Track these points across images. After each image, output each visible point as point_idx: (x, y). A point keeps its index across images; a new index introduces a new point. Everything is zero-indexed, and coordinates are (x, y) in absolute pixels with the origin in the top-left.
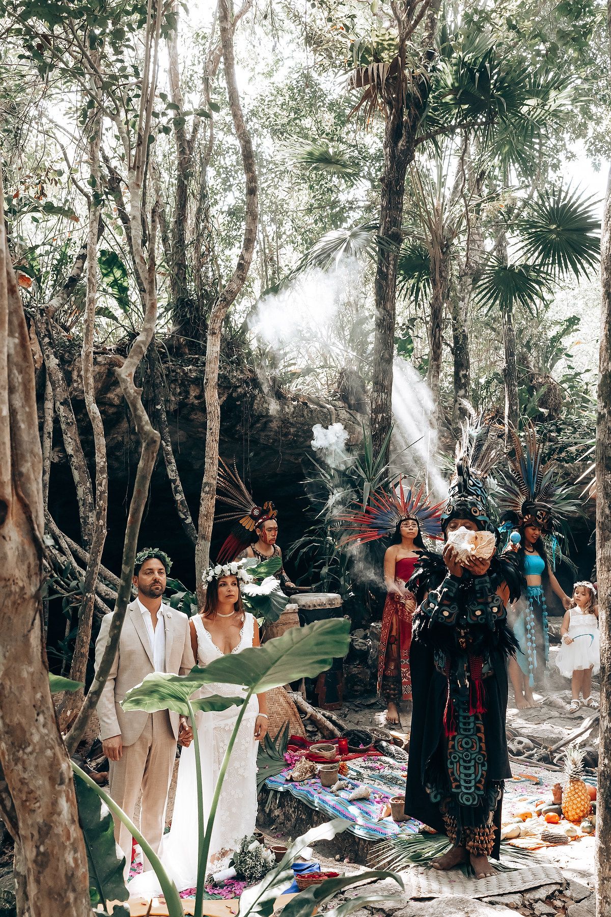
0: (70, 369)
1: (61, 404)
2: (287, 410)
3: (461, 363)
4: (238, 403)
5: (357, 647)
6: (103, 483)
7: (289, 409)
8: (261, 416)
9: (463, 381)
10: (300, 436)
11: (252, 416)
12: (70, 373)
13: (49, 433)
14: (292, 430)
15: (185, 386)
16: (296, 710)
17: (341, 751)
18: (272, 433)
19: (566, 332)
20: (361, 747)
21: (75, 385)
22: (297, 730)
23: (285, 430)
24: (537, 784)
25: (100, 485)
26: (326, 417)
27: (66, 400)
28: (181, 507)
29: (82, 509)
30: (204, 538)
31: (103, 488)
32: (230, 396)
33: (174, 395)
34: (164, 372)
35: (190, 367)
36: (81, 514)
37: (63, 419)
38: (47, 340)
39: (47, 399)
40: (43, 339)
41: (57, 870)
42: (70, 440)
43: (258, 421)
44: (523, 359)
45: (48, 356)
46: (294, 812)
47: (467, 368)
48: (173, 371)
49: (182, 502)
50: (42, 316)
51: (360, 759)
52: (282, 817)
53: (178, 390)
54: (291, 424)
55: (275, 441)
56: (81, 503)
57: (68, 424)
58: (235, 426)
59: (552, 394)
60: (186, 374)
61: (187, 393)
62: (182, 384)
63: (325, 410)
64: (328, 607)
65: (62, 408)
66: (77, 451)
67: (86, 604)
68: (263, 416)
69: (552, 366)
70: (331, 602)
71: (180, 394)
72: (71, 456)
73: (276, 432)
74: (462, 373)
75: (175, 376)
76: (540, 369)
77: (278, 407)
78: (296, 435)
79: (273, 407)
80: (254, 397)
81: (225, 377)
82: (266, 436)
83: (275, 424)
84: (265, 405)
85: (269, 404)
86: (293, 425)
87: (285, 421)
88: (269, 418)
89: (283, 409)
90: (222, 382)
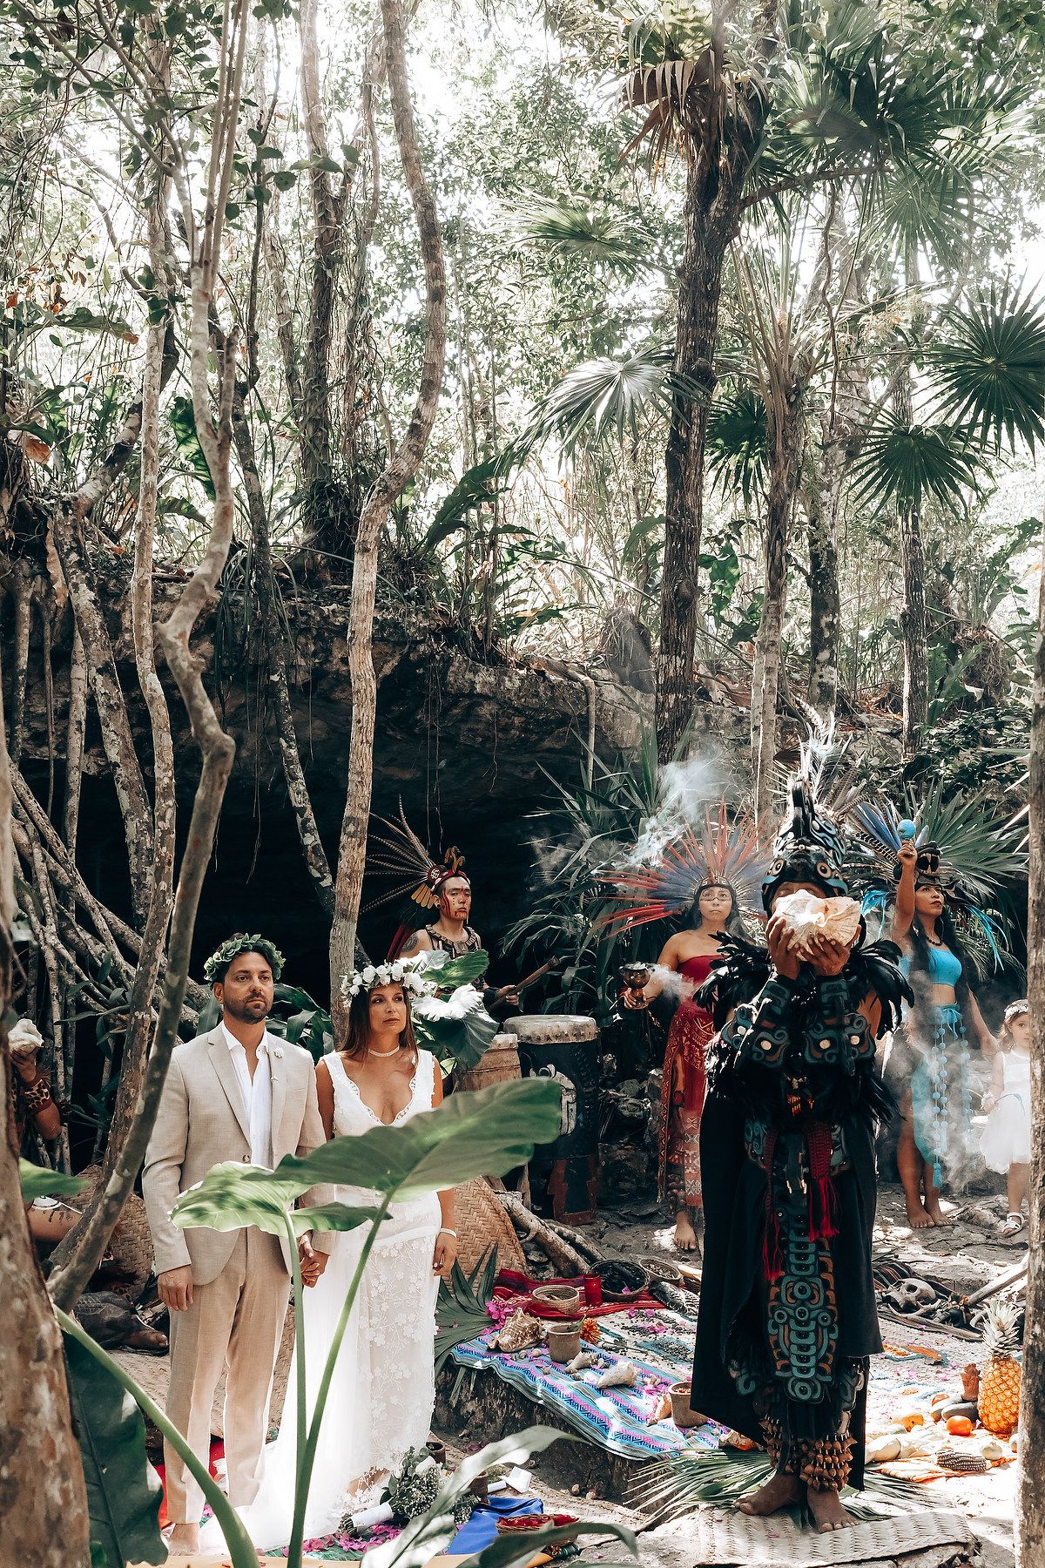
0: (118, 608)
1: (99, 671)
2: (508, 684)
3: (824, 601)
4: (419, 671)
5: (626, 1113)
6: (168, 816)
7: (512, 683)
8: (460, 695)
9: (827, 634)
10: (531, 732)
11: (445, 694)
12: (118, 615)
13: (79, 723)
14: (517, 720)
15: (324, 640)
16: (510, 1224)
17: (590, 1298)
18: (481, 726)
19: (1016, 547)
20: (625, 1292)
21: (127, 637)
22: (512, 1259)
23: (504, 721)
24: (937, 1363)
25: (163, 818)
26: (579, 698)
27: (107, 664)
28: (313, 858)
29: (134, 860)
30: (345, 915)
31: (167, 825)
32: (405, 660)
33: (304, 655)
34: (287, 615)
35: (334, 606)
36: (133, 870)
37: (101, 699)
38: (74, 557)
39: (74, 663)
40: (67, 555)
41: (31, 1509)
42: (113, 736)
43: (455, 705)
44: (939, 596)
45: (76, 586)
46: (501, 1406)
47: (836, 610)
48: (303, 613)
49: (315, 848)
50: (66, 513)
51: (622, 1314)
52: (480, 1416)
53: (312, 648)
54: (516, 709)
55: (486, 739)
56: (132, 849)
57: (110, 707)
58: (415, 712)
59: (990, 658)
60: (325, 618)
61: (328, 652)
62: (318, 638)
63: (577, 685)
64: (572, 1040)
65: (100, 678)
66: (126, 756)
67: (135, 1031)
68: (464, 695)
69: (991, 608)
70: (577, 1031)
71: (315, 654)
72: (116, 765)
73: (488, 723)
74: (825, 620)
75: (306, 622)
76: (969, 614)
77: (492, 679)
78: (524, 730)
79: (483, 679)
80: (448, 661)
81: (396, 625)
82: (470, 730)
83: (486, 710)
84: (469, 676)
85: (476, 672)
86: (519, 711)
87: (505, 704)
88: (476, 699)
89: (500, 682)
90: (390, 634)
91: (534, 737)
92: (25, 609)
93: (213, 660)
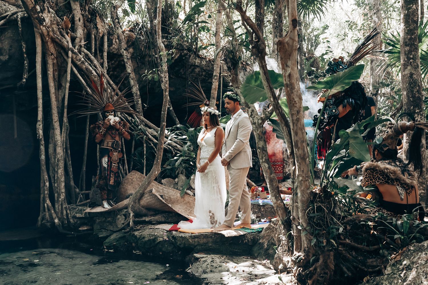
0: (112, 38)
1: (124, 50)
2: (203, 63)
4: (184, 58)
7: (204, 63)
8: (192, 65)
11: (188, 65)
12: (112, 40)
13: (106, 67)
14: (204, 73)
18: (195, 75)
19: (323, 32)
21: (114, 46)
23: (201, 73)
27: (126, 48)
30: (214, 98)
32: (181, 55)
35: (164, 39)
37: (125, 57)
38: (117, 20)
39: (104, 51)
40: (115, 20)
42: (129, 66)
43: (190, 68)
45: (118, 28)
50: (114, 9)
54: (204, 70)
56: (135, 95)
57: (128, 59)
58: (180, 70)
59: (315, 62)
65: (125, 52)
66: (132, 71)
69: (315, 49)
72: (130, 73)
73: (197, 74)
76: (309, 50)
77: (199, 61)
78: (205, 76)
79: (197, 61)
80: (190, 56)
81: (181, 44)
82: (192, 76)
83: (197, 70)
84: (194, 60)
85: (196, 59)
86: (205, 71)
87: (202, 68)
88: (196, 66)
89: (201, 62)
90: (180, 47)
91: (207, 78)
92: (93, 36)
93: (133, 53)
